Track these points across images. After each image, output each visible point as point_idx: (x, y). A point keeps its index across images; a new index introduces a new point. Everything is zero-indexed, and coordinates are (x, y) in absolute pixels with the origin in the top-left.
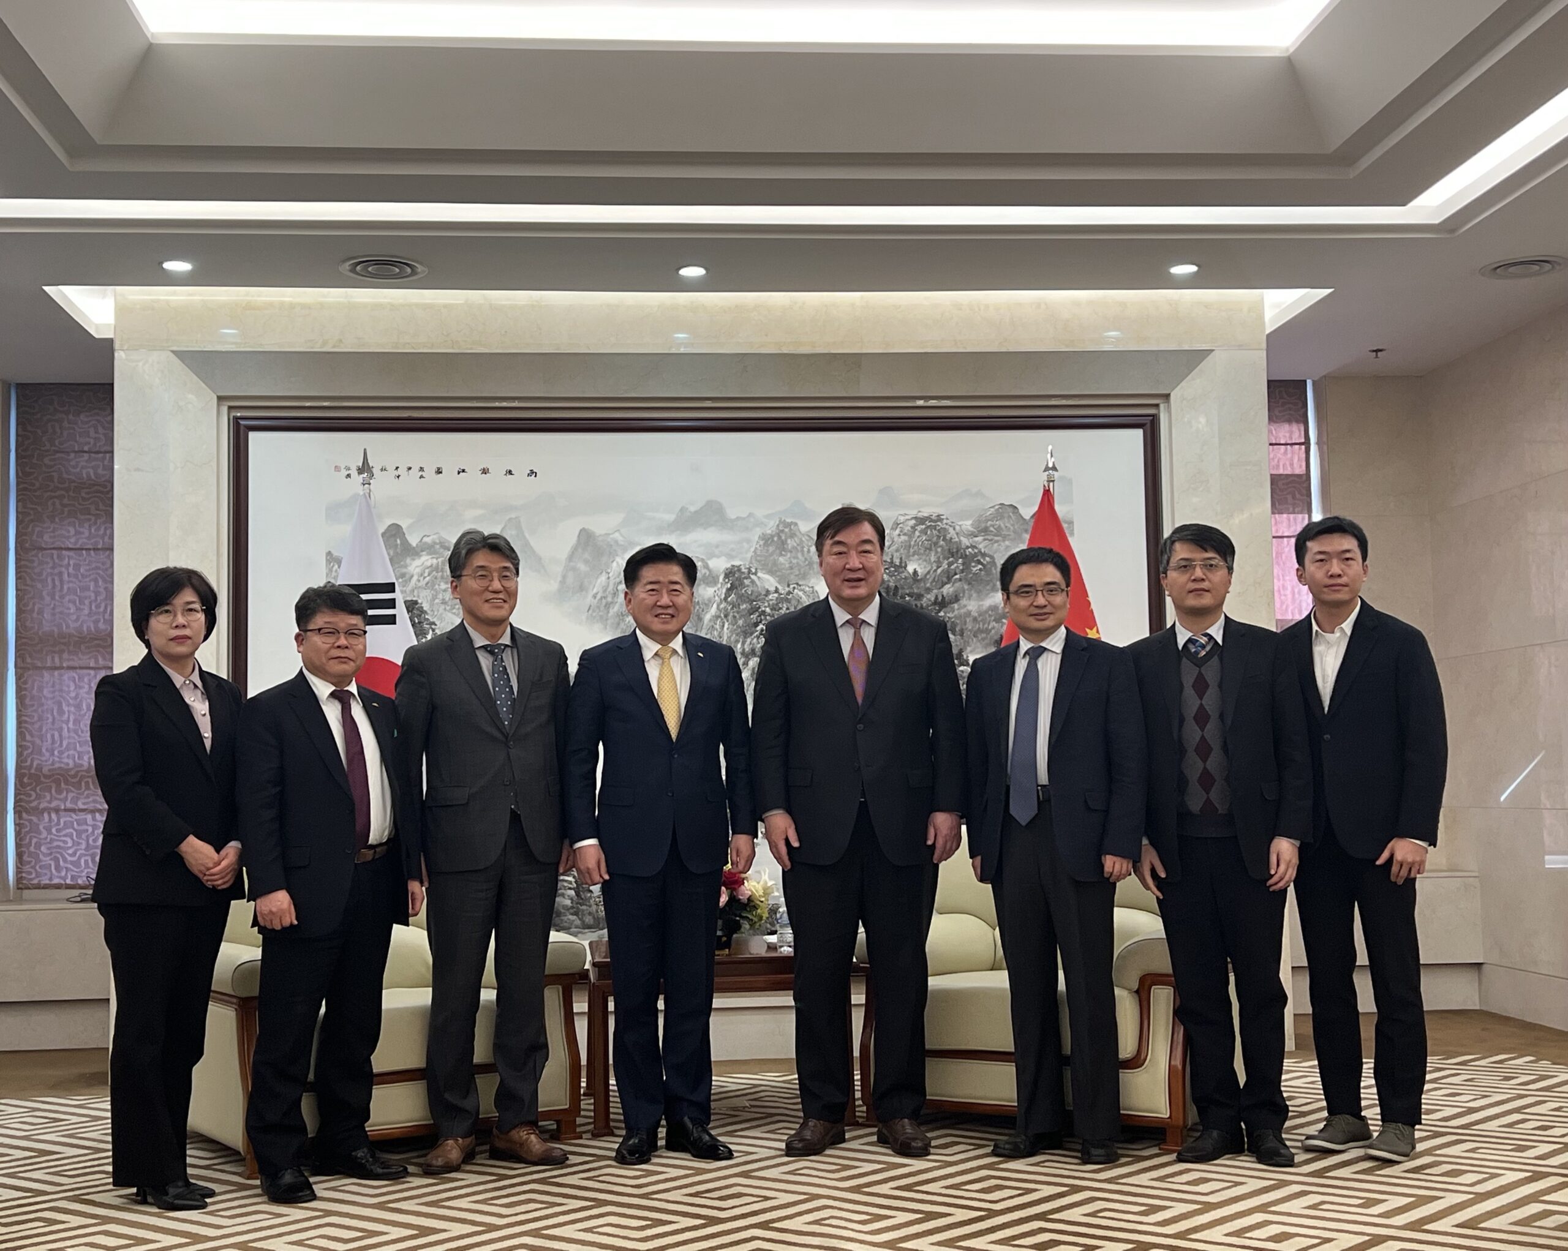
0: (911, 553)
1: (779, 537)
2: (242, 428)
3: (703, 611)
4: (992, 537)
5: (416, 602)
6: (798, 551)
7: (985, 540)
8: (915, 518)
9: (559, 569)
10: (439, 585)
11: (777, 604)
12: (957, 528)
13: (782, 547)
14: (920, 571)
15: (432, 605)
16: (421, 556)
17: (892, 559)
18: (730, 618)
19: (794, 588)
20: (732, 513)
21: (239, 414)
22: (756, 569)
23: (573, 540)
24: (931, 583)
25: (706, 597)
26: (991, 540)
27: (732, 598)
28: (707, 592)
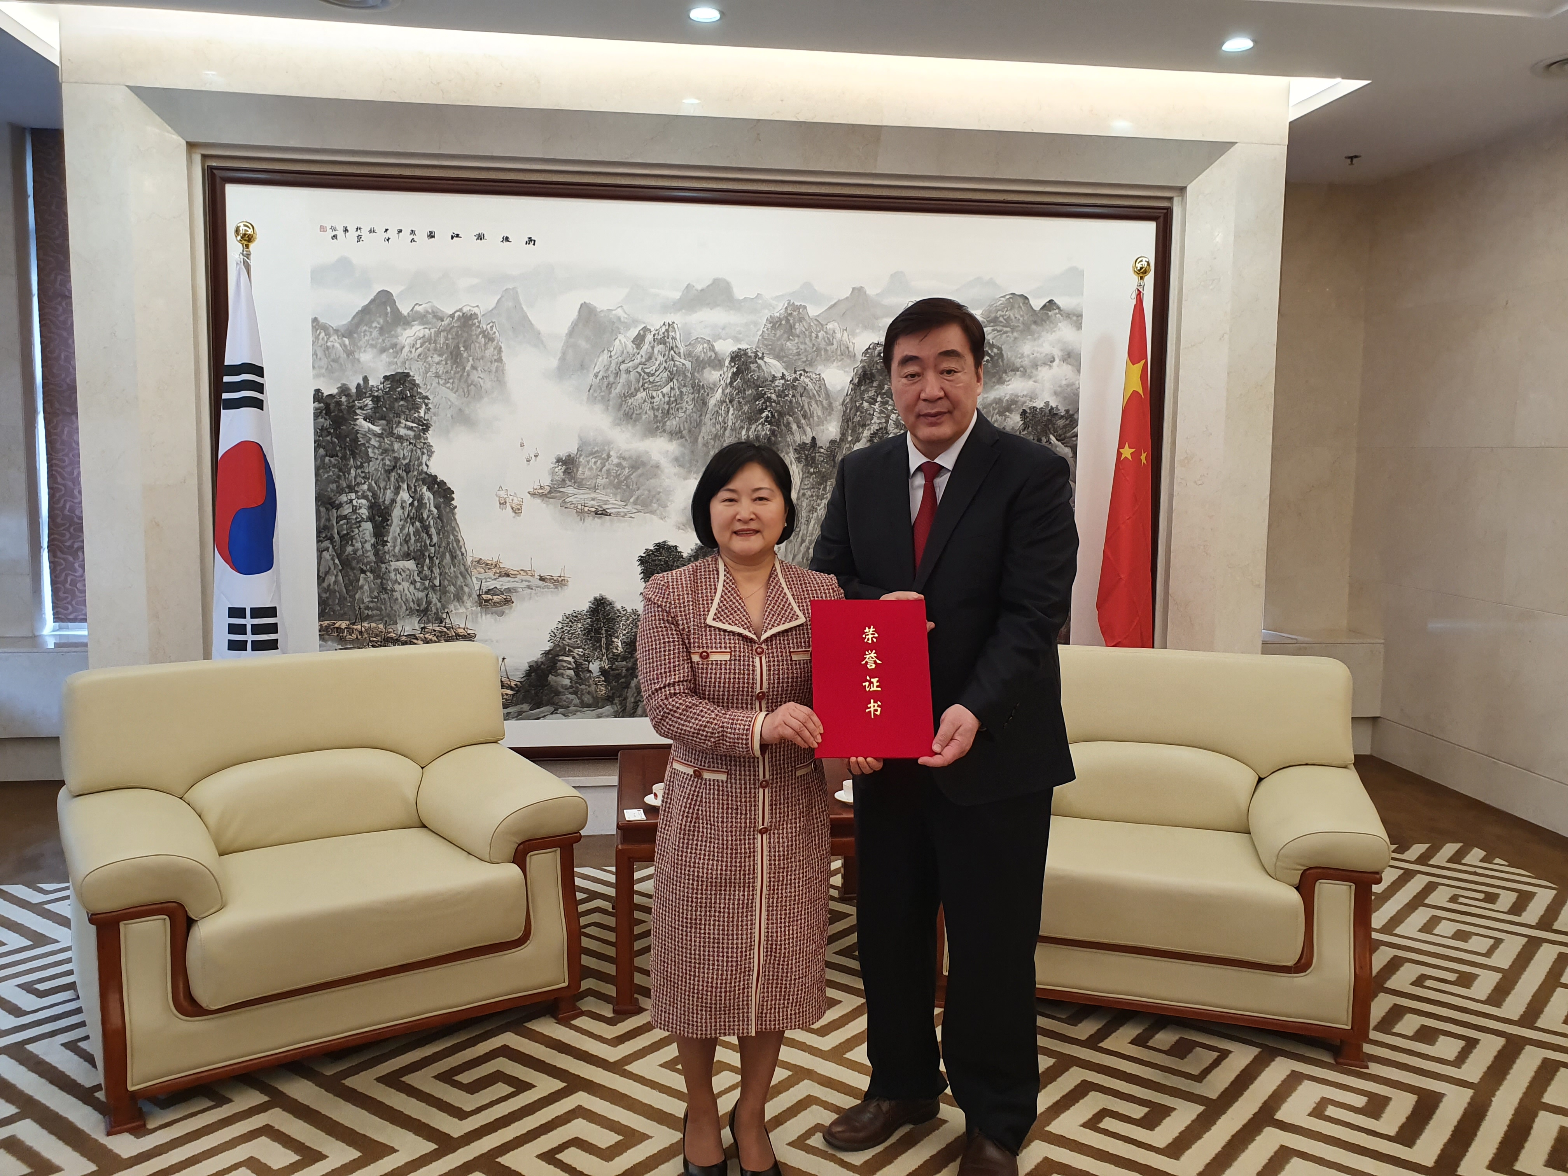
1: (788, 321)
2: (218, 180)
3: (708, 395)
4: (1001, 328)
5: (408, 375)
6: (805, 335)
9: (559, 345)
10: (432, 357)
11: (783, 391)
13: (790, 330)
15: (425, 378)
16: (413, 326)
18: (735, 403)
19: (801, 375)
20: (739, 293)
21: (214, 164)
22: (763, 354)
23: (574, 315)
25: (711, 381)
26: (998, 331)
27: (738, 382)
28: (712, 376)
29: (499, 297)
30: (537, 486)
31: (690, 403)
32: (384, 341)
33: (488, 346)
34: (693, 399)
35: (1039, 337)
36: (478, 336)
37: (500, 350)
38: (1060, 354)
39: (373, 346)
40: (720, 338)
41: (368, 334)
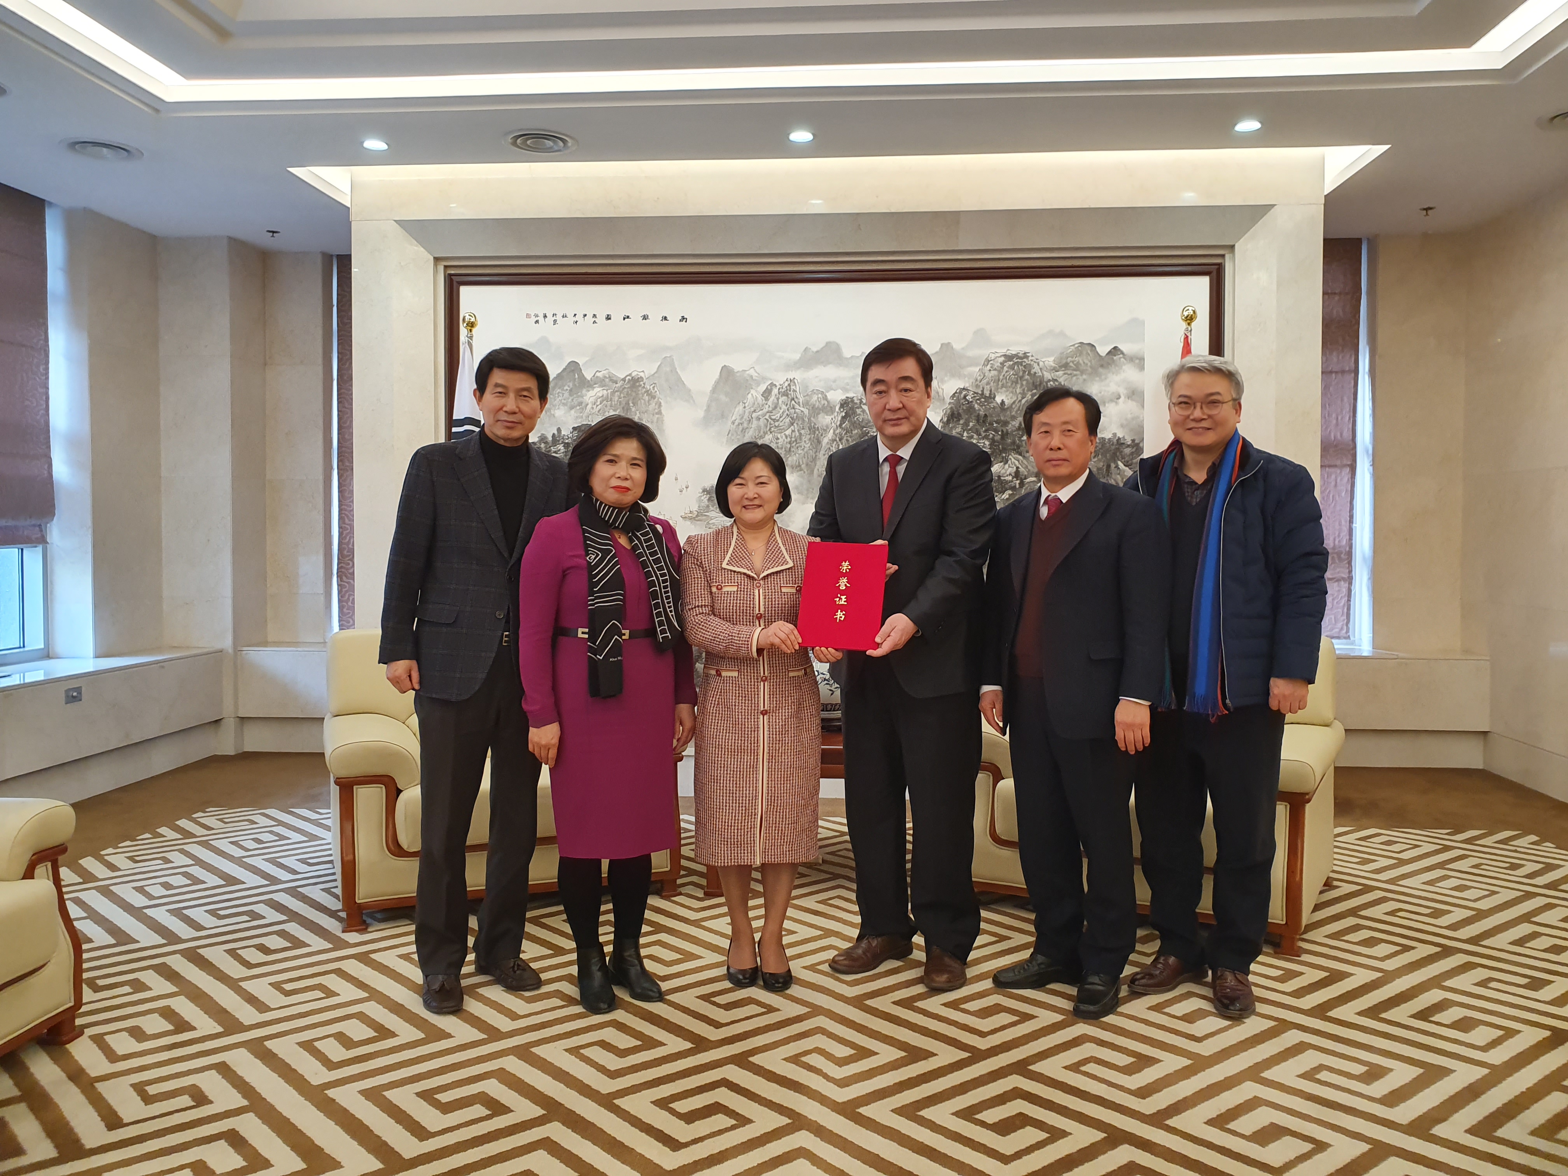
0: (1000, 386)
2: (455, 283)
3: (822, 435)
4: (1071, 372)
7: (1065, 374)
8: (1005, 356)
9: (705, 400)
12: (1041, 364)
14: (1007, 402)
16: (594, 388)
17: (983, 391)
20: (847, 353)
21: (453, 272)
23: (717, 376)
24: (1016, 412)
25: (825, 424)
26: (1071, 374)
27: (846, 424)
28: (825, 420)
29: (659, 363)
30: (687, 511)
31: (807, 442)
32: (573, 400)
33: (651, 402)
34: (810, 439)
35: (1106, 379)
36: (643, 396)
37: (660, 405)
38: (1125, 392)
39: (564, 404)
40: (832, 389)
41: (561, 395)
